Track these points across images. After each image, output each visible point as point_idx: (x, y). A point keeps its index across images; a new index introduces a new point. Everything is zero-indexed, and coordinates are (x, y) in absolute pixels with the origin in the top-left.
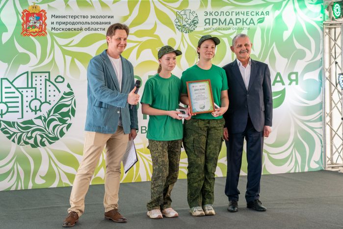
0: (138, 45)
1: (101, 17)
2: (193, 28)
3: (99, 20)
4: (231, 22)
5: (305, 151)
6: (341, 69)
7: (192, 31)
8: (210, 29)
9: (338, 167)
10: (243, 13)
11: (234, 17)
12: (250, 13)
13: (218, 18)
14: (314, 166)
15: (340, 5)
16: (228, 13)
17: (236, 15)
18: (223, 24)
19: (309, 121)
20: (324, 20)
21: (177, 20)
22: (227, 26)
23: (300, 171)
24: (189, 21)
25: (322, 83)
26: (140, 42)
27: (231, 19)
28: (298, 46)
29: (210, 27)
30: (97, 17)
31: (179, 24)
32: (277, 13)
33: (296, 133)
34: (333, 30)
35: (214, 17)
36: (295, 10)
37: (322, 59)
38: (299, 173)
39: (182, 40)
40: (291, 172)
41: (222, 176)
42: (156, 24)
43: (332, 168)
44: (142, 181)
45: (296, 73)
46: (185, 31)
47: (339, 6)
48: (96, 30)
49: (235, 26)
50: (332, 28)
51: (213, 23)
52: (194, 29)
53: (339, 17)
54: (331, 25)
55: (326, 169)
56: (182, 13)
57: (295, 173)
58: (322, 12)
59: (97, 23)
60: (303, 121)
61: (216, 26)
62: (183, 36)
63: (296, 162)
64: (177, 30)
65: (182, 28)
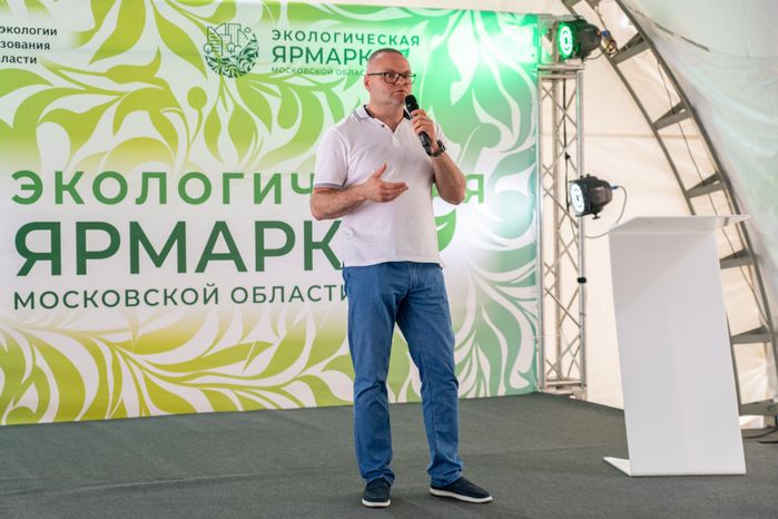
0: (116, 100)
1: (26, 30)
2: (246, 66)
3: (21, 38)
4: (333, 56)
5: (499, 352)
6: (576, 170)
7: (245, 73)
8: (285, 70)
9: (571, 385)
10: (360, 37)
11: (340, 46)
12: (376, 38)
13: (303, 45)
14: (519, 384)
15: (572, 29)
16: (326, 37)
17: (345, 41)
18: (314, 59)
19: (507, 284)
20: (540, 62)
21: (209, 47)
22: (324, 66)
23: (489, 395)
24: (238, 50)
25: (535, 201)
26: (122, 94)
27: (333, 50)
28: (484, 117)
29: (285, 65)
30: (17, 31)
31: (212, 55)
32: (437, 40)
33: (478, 310)
34: (561, 83)
35: (295, 43)
36: (477, 36)
37: (534, 146)
38: (485, 398)
39: (221, 93)
40: (469, 396)
41: (315, 405)
42: (159, 54)
43: (558, 387)
44: (129, 416)
45: (480, 178)
46: (228, 73)
47: (570, 32)
48: (13, 60)
49: (343, 67)
50: (558, 79)
51: (292, 57)
52: (249, 69)
53: (571, 57)
54: (555, 72)
55: (545, 391)
56: (221, 30)
57: (476, 399)
58: (535, 42)
59: (17, 45)
60: (493, 284)
61: (300, 63)
62: (223, 83)
63: (480, 374)
64: (208, 68)
65: (221, 65)
